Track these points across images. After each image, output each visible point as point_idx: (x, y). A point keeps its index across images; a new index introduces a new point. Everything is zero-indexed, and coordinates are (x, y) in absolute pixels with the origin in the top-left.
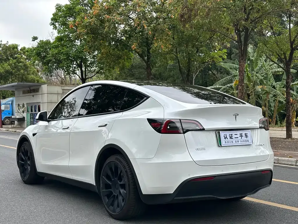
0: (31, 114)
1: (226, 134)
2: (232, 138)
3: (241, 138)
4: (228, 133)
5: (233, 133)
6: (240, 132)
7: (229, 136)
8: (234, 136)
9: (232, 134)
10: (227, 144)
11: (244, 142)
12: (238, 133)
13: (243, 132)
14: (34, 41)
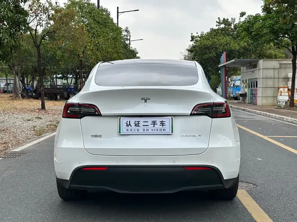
0: (251, 90)
1: (130, 121)
2: (138, 126)
3: (154, 126)
4: (133, 121)
5: (141, 120)
6: (154, 119)
7: (135, 123)
8: (141, 124)
9: (138, 122)
10: (128, 132)
11: (157, 132)
12: (150, 120)
13: (158, 120)
14: (242, 16)
